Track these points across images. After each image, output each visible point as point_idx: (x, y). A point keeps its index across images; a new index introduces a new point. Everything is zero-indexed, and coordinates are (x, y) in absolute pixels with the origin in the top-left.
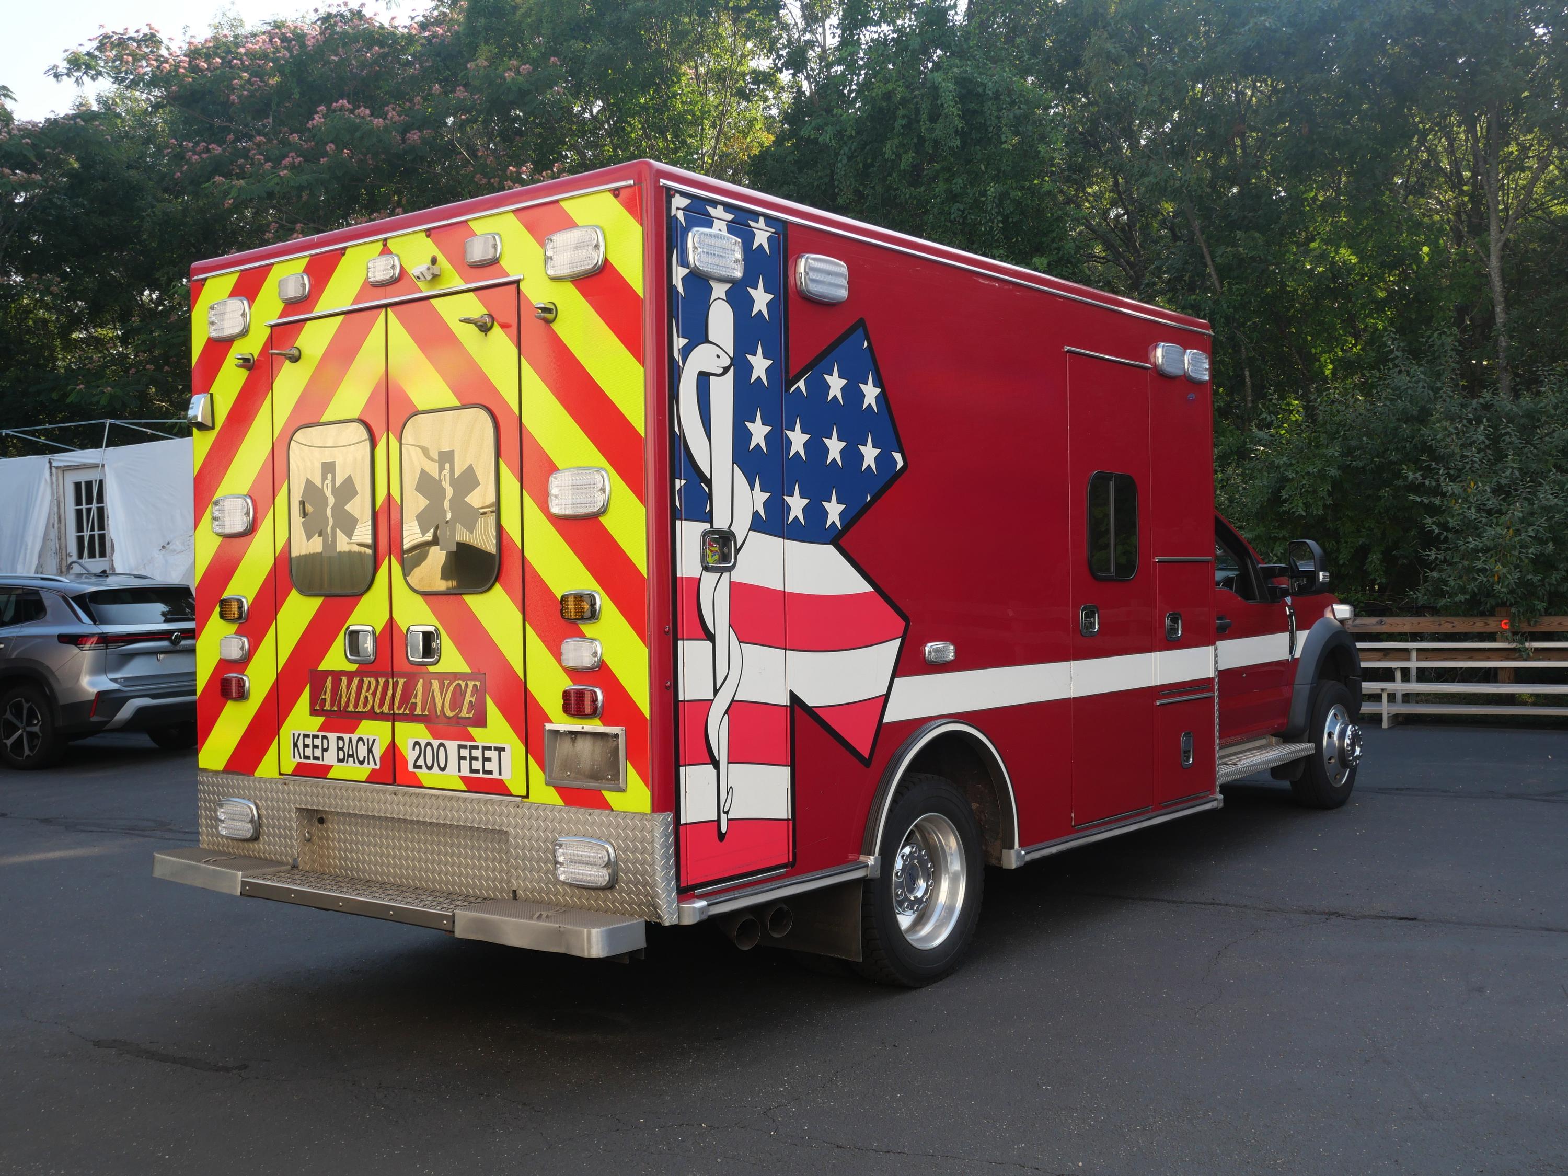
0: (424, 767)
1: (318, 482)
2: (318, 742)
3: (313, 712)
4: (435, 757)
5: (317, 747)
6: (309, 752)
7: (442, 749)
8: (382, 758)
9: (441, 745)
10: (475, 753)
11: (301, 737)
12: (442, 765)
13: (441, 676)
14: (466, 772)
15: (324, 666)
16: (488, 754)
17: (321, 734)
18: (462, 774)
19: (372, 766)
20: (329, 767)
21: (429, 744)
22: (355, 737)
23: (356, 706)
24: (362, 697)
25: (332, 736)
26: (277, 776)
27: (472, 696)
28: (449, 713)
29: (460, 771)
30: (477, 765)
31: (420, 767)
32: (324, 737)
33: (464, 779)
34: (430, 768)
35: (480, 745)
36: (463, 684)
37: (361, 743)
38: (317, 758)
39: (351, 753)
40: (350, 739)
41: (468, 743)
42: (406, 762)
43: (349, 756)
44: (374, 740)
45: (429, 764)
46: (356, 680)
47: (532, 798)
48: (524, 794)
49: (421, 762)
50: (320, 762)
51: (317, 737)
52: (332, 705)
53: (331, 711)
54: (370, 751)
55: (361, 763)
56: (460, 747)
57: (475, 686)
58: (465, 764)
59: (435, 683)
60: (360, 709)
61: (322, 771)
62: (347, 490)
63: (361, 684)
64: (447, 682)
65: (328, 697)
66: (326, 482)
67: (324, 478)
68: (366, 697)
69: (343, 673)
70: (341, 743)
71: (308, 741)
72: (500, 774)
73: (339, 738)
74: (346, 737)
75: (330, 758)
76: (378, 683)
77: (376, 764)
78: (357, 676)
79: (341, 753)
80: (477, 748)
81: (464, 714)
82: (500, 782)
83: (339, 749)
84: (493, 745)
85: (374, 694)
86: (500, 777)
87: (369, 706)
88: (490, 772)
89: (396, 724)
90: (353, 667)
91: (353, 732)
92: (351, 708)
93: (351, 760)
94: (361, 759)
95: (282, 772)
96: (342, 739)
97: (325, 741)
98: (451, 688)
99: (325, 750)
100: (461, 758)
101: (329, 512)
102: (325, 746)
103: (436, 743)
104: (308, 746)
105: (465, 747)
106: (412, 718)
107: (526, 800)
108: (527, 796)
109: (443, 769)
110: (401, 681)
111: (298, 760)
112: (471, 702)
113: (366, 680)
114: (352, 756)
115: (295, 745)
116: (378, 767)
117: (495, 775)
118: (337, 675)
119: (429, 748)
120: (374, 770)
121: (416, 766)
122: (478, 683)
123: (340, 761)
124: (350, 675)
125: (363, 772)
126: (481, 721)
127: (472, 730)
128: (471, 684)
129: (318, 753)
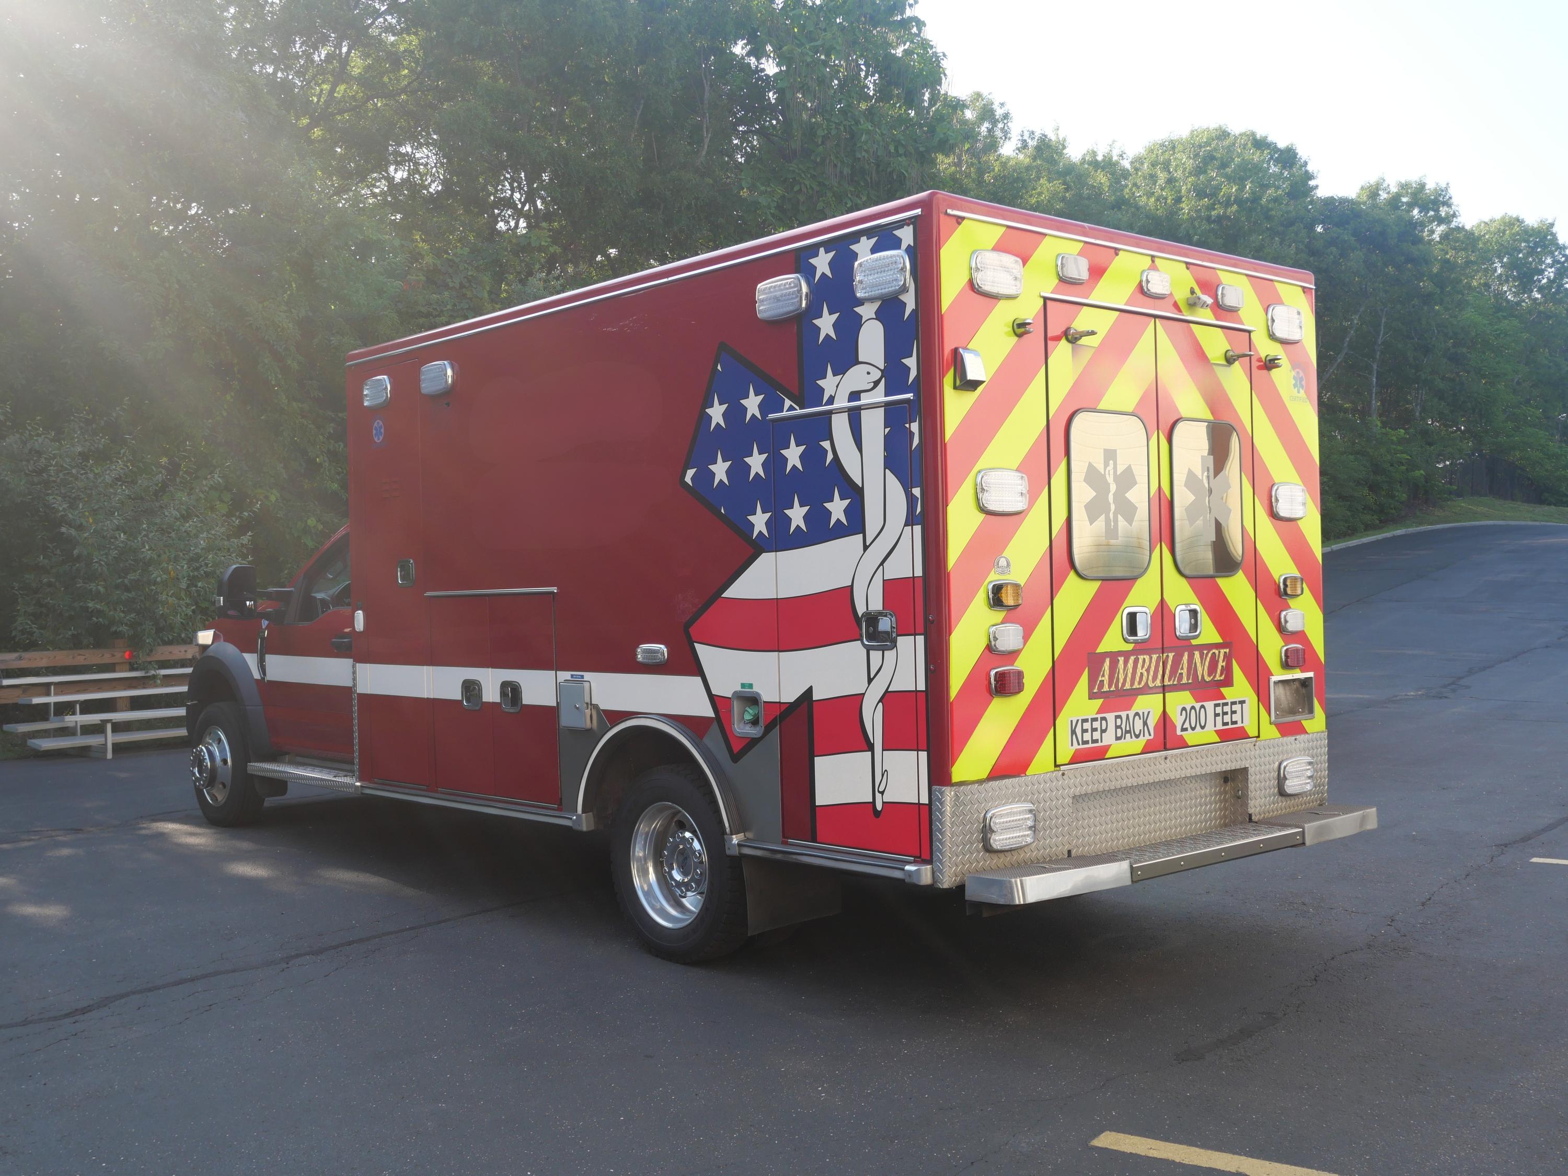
0: (1189, 729)
1: (1100, 467)
2: (1096, 725)
3: (1092, 696)
4: (1198, 718)
5: (1096, 730)
6: (1087, 737)
7: (1203, 710)
8: (1155, 728)
9: (1203, 707)
10: (1227, 709)
11: (1080, 722)
12: (1203, 725)
13: (1201, 648)
14: (1220, 726)
15: (1101, 649)
16: (1235, 708)
17: (1099, 716)
18: (1217, 728)
19: (1147, 737)
20: (1107, 748)
21: (1193, 708)
22: (1131, 713)
23: (1132, 683)
24: (1138, 675)
25: (1110, 717)
26: (1052, 768)
27: (1223, 661)
28: (1207, 679)
29: (1215, 726)
30: (1227, 718)
31: (1186, 729)
32: (1104, 719)
33: (1218, 732)
34: (1193, 729)
35: (1229, 700)
36: (1217, 652)
37: (1137, 717)
38: (1096, 741)
39: (1128, 729)
40: (1128, 715)
41: (1221, 702)
42: (1175, 727)
43: (1127, 732)
44: (1149, 712)
45: (1193, 726)
46: (1132, 658)
47: (1262, 737)
48: (1257, 735)
49: (1187, 725)
50: (1099, 744)
51: (1096, 720)
52: (1110, 686)
53: (1110, 691)
54: (1145, 723)
55: (1137, 736)
56: (1216, 705)
57: (1225, 652)
58: (1219, 719)
59: (1197, 654)
60: (1136, 686)
61: (1099, 754)
62: (1127, 479)
63: (1136, 662)
64: (1205, 652)
65: (1106, 679)
66: (1108, 469)
67: (1106, 465)
68: (1142, 674)
69: (1120, 653)
70: (1119, 721)
71: (1087, 726)
72: (1242, 723)
73: (1117, 717)
74: (1123, 714)
75: (1108, 738)
76: (1151, 658)
77: (1150, 735)
78: (1133, 655)
79: (1119, 731)
80: (1226, 704)
81: (1218, 678)
82: (1242, 729)
83: (1117, 727)
84: (1237, 700)
85: (1148, 671)
86: (1242, 725)
87: (1143, 684)
88: (1236, 723)
89: (1167, 694)
90: (1130, 647)
91: (1129, 708)
92: (1127, 686)
93: (1128, 735)
94: (1137, 733)
95: (1058, 763)
96: (1119, 717)
97: (1104, 722)
98: (1210, 655)
99: (1103, 731)
100: (1216, 715)
101: (1111, 498)
102: (1104, 728)
103: (1198, 706)
104: (1086, 731)
105: (1217, 705)
106: (1179, 687)
107: (1258, 739)
108: (1258, 737)
109: (1203, 728)
110: (1171, 655)
111: (1076, 746)
112: (1222, 666)
113: (1141, 658)
114: (1129, 732)
115: (1073, 732)
116: (1152, 737)
117: (1239, 725)
118: (1114, 656)
119: (1193, 711)
120: (1148, 740)
121: (1184, 730)
122: (1227, 650)
123: (1118, 738)
124: (1126, 655)
125: (1138, 745)
126: (1228, 682)
127: (1224, 690)
128: (1222, 651)
129: (1097, 735)
